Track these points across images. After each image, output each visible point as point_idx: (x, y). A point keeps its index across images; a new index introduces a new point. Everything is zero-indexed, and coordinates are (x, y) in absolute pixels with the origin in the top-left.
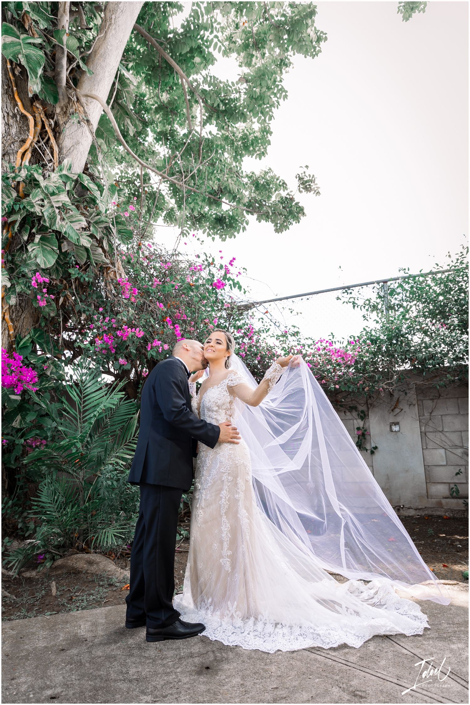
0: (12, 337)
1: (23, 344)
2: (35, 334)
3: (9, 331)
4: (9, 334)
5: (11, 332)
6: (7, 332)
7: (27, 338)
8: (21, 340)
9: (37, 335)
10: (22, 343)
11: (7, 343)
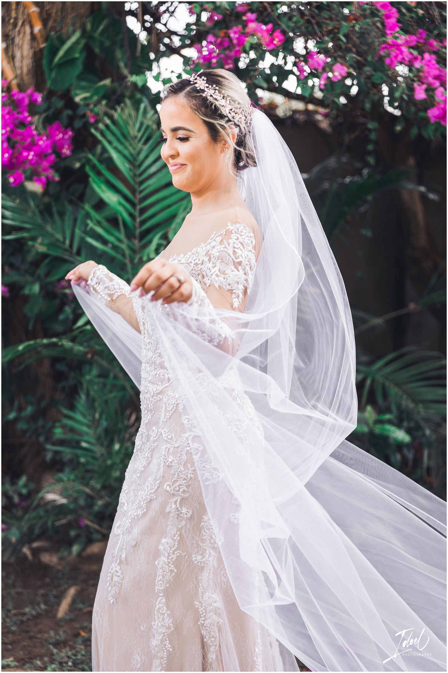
0: (40, 40)
1: (67, 53)
2: (95, 27)
3: (32, 27)
4: (32, 33)
5: (37, 28)
6: (28, 29)
7: (73, 39)
8: (63, 42)
9: (101, 28)
10: (61, 53)
11: (31, 54)
